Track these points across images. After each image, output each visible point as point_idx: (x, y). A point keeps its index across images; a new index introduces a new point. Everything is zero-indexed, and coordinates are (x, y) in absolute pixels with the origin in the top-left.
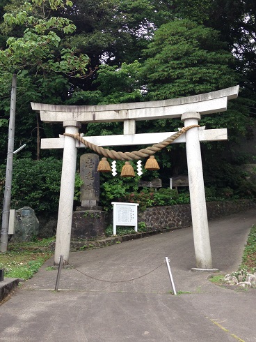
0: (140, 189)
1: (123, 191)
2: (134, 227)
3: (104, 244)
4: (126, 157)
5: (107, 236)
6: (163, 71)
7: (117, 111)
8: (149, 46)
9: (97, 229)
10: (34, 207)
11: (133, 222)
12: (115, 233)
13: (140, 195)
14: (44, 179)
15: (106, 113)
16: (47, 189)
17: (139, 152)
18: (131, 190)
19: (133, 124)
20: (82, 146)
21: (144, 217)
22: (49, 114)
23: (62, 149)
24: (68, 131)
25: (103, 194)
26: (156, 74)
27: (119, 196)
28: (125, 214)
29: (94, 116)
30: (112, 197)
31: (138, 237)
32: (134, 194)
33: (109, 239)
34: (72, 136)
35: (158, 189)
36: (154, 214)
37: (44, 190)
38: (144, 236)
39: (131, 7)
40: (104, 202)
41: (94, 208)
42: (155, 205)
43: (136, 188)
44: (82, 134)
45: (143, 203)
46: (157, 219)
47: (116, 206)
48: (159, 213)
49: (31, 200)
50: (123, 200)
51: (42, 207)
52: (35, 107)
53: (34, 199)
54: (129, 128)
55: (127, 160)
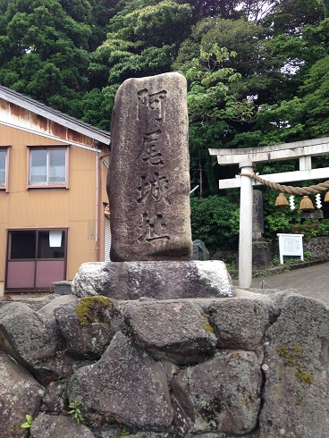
0: (303, 220)
1: (286, 223)
2: (299, 257)
3: (274, 272)
4: (305, 192)
5: (275, 265)
6: (325, 105)
7: (293, 149)
8: (305, 82)
9: (265, 259)
10: (203, 240)
11: (300, 252)
12: (282, 263)
13: (304, 226)
14: (211, 215)
15: (281, 152)
16: (215, 223)
17: (318, 186)
18: (294, 222)
19: (309, 160)
20: (258, 183)
21: (309, 247)
22: (225, 157)
23: (240, 188)
24: (244, 171)
25: (267, 227)
26: (318, 109)
27: (283, 227)
28: (291, 245)
29: (269, 156)
30: (276, 229)
31: (306, 266)
32: (297, 225)
33: (277, 268)
34: (249, 176)
35: (320, 220)
36: (320, 244)
37: (211, 225)
38: (311, 264)
39: (284, 47)
40: (268, 234)
41: (259, 240)
42: (320, 235)
43: (299, 220)
44: (257, 173)
45: (307, 233)
46: (323, 248)
47: (281, 237)
48: (324, 243)
49: (201, 234)
50: (287, 231)
51: (211, 240)
52: (212, 152)
53: (204, 233)
54: (305, 164)
55: (305, 194)
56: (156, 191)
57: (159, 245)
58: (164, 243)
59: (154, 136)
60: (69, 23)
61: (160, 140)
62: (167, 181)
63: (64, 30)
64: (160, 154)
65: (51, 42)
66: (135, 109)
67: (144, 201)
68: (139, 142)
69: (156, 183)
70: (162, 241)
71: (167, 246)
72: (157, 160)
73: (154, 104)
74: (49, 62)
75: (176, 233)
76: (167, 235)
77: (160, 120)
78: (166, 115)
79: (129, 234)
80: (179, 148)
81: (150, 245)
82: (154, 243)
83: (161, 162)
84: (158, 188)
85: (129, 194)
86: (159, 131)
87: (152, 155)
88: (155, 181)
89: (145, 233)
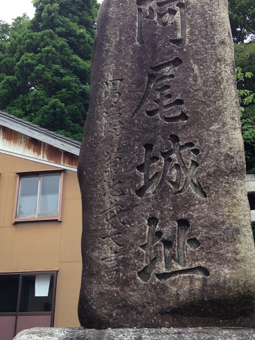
56: (175, 172)
57: (184, 287)
58: (198, 285)
59: (167, 70)
60: (75, 61)
61: (180, 76)
62: (196, 151)
63: (71, 68)
64: (180, 102)
65: (57, 79)
66: (132, 27)
67: (150, 191)
68: (140, 83)
69: (174, 156)
70: (192, 280)
71: (203, 290)
72: (175, 112)
73: (167, 17)
74: (55, 98)
75: (223, 260)
76: (202, 264)
77: (178, 42)
78: (192, 33)
79: (119, 262)
80: (218, 88)
81: (164, 289)
82: (174, 283)
83: (184, 116)
84: (177, 166)
85: (119, 179)
86: (177, 62)
87: (166, 102)
88: (171, 152)
89: (154, 261)
